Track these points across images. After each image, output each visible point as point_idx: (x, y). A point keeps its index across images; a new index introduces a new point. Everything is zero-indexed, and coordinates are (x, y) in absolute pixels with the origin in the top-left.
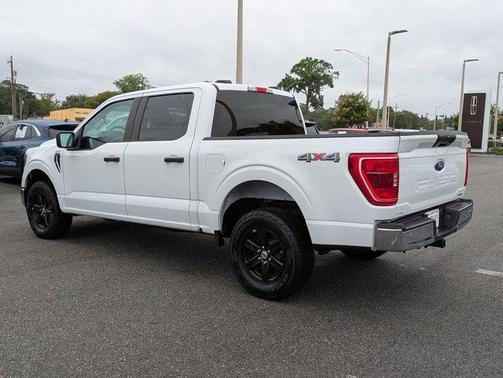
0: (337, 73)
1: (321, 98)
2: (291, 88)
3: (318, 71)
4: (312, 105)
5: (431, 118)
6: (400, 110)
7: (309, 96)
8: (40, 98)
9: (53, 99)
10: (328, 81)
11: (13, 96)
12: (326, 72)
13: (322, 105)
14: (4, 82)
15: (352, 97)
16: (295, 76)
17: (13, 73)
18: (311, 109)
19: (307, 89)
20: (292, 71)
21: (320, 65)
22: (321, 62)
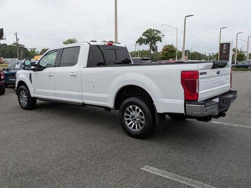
0: (163, 35)
1: (156, 47)
2: (142, 43)
3: (155, 34)
4: (152, 50)
5: (207, 55)
6: (192, 51)
7: (151, 46)
8: (30, 51)
9: (36, 51)
10: (159, 39)
11: (18, 50)
12: (158, 35)
13: (157, 50)
14: (14, 44)
15: (169, 46)
16: (144, 37)
17: (17, 40)
18: (152, 52)
19: (150, 43)
20: (143, 35)
21: (155, 32)
22: (156, 30)
